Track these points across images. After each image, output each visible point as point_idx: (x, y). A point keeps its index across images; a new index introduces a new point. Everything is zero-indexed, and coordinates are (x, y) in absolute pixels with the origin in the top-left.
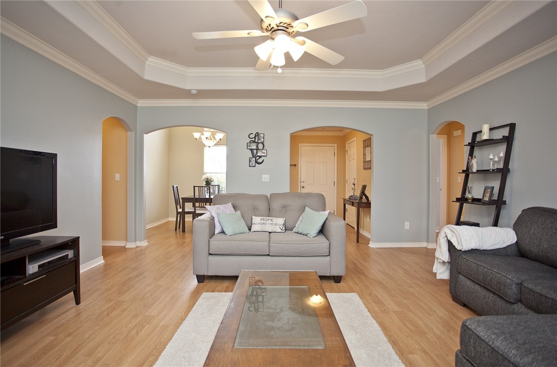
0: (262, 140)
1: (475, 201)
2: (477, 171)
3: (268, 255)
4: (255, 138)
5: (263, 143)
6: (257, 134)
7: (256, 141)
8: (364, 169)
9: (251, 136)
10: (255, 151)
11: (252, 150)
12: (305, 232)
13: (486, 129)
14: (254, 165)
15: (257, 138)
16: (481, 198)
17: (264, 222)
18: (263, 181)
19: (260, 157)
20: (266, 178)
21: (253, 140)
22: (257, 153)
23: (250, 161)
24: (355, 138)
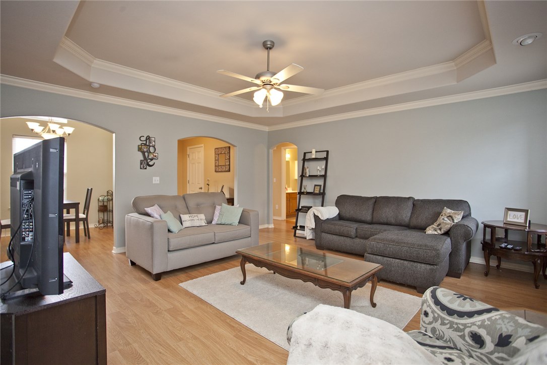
0: (154, 143)
1: (308, 193)
2: (309, 176)
3: (213, 243)
4: (146, 140)
5: (154, 146)
6: (148, 138)
7: (148, 144)
8: (216, 171)
9: (142, 139)
10: (146, 154)
11: (143, 153)
12: (229, 223)
13: (314, 151)
14: (145, 167)
15: (148, 141)
16: (312, 191)
17: (192, 218)
18: (154, 182)
19: (152, 160)
20: (156, 180)
21: (145, 142)
22: (148, 156)
23: (141, 164)
24: (203, 145)
